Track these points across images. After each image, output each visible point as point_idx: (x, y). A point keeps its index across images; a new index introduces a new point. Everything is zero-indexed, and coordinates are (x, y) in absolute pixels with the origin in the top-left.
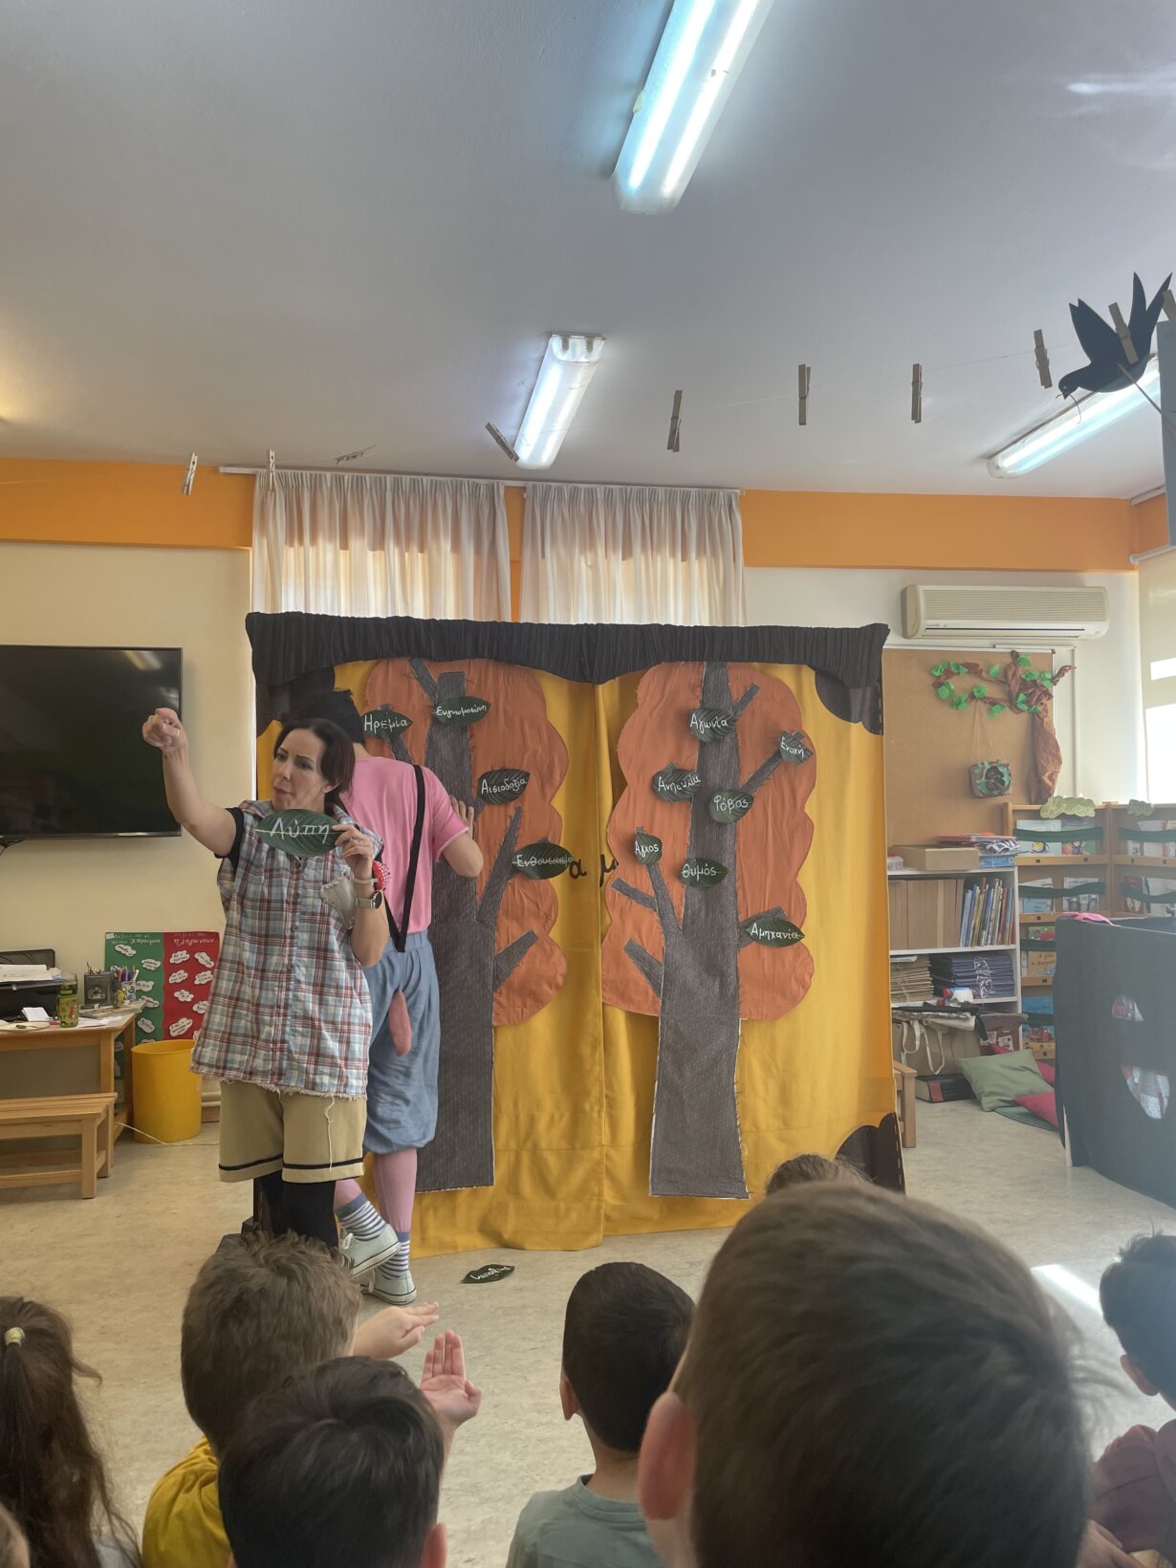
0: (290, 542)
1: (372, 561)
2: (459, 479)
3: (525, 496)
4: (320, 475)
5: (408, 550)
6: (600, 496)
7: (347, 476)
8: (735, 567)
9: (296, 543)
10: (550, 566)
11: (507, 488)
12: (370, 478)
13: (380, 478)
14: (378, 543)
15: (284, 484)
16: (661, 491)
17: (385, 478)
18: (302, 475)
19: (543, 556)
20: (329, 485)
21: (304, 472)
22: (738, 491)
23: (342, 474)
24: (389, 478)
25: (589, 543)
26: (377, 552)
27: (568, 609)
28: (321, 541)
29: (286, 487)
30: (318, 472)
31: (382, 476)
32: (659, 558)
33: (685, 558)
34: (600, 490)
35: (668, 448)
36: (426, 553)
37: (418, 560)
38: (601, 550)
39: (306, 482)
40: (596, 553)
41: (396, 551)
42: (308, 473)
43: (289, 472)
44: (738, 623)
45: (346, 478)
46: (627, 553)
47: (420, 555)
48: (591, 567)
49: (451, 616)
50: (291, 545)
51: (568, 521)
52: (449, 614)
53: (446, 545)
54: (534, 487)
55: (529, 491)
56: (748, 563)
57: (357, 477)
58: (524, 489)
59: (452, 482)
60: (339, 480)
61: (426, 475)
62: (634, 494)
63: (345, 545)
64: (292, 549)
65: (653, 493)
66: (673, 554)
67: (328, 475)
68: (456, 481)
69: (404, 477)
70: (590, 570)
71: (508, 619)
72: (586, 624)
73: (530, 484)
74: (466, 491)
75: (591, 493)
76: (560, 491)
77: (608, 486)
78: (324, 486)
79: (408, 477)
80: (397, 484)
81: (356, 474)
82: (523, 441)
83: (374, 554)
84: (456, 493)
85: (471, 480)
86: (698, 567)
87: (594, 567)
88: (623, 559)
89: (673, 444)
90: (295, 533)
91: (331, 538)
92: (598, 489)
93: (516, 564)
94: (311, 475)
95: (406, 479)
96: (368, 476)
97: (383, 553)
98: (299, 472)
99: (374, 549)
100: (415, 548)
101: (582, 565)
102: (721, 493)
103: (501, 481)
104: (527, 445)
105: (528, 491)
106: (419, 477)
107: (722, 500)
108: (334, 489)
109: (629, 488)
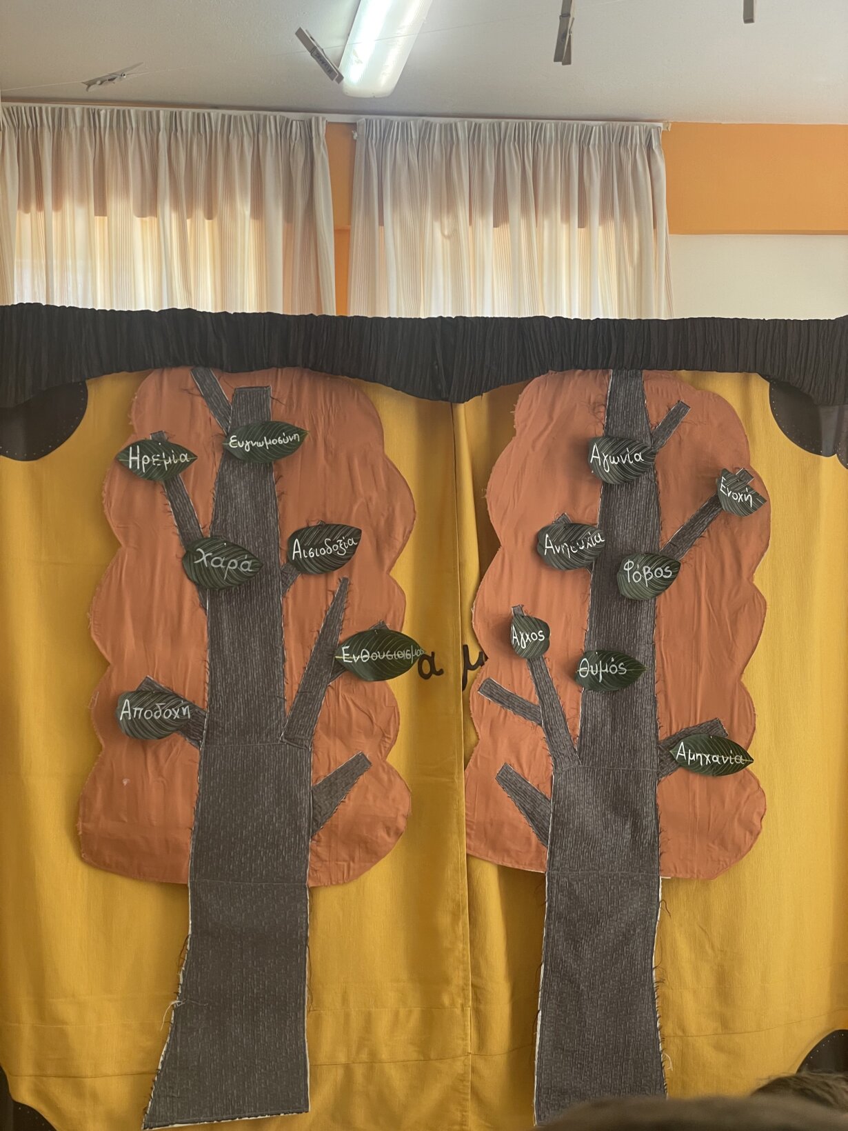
0: (25, 206)
1: (140, 231)
2: (263, 113)
3: (356, 136)
4: (67, 110)
5: (190, 215)
6: (462, 135)
7: (104, 111)
8: (656, 233)
9: (33, 207)
10: (392, 236)
11: (329, 124)
12: (136, 111)
13: (151, 113)
14: (149, 206)
15: (16, 123)
16: (549, 125)
17: (158, 113)
18: (40, 109)
19: (381, 223)
20: (78, 124)
21: (44, 106)
22: (661, 124)
23: (97, 107)
24: (164, 113)
25: (446, 204)
26: (147, 219)
27: (417, 298)
28: (68, 205)
29: (18, 127)
30: (64, 106)
31: (154, 109)
32: (546, 223)
33: (583, 222)
34: (462, 126)
35: (556, 60)
36: (216, 220)
37: (204, 230)
38: (463, 213)
39: (47, 121)
40: (456, 217)
41: (174, 215)
42: (50, 106)
43: (22, 105)
44: (659, 314)
45: (102, 113)
46: (501, 217)
47: (207, 221)
48: (449, 237)
49: (250, 307)
50: (27, 210)
51: (417, 171)
52: (250, 306)
53: (244, 208)
54: (369, 123)
55: (362, 129)
56: (675, 228)
57: (118, 111)
58: (353, 126)
59: (251, 116)
60: (93, 117)
61: (216, 107)
62: (510, 132)
63: (101, 209)
64: (28, 216)
65: (538, 130)
66: (567, 217)
67: (78, 109)
68: (259, 115)
69: (184, 111)
70: (447, 242)
71: (331, 310)
72: (441, 317)
73: (363, 118)
74: (271, 130)
75: (449, 130)
76: (405, 127)
77: (474, 120)
78: (72, 125)
79: (191, 111)
80: (174, 120)
81: (116, 108)
82: (353, 58)
83: (142, 221)
84: (258, 133)
85: (278, 114)
86: (603, 236)
87: (454, 237)
88: (496, 225)
89: (563, 54)
90: (32, 193)
91: (82, 200)
92: (459, 125)
93: (343, 233)
94: (53, 110)
95: (187, 114)
96: (133, 110)
97: (154, 219)
98: (37, 105)
99: (142, 215)
100: (200, 213)
101: (437, 234)
102: (637, 128)
103: (321, 116)
104: (359, 62)
105: (360, 129)
106: (206, 111)
107: (638, 139)
108: (86, 129)
109: (503, 122)
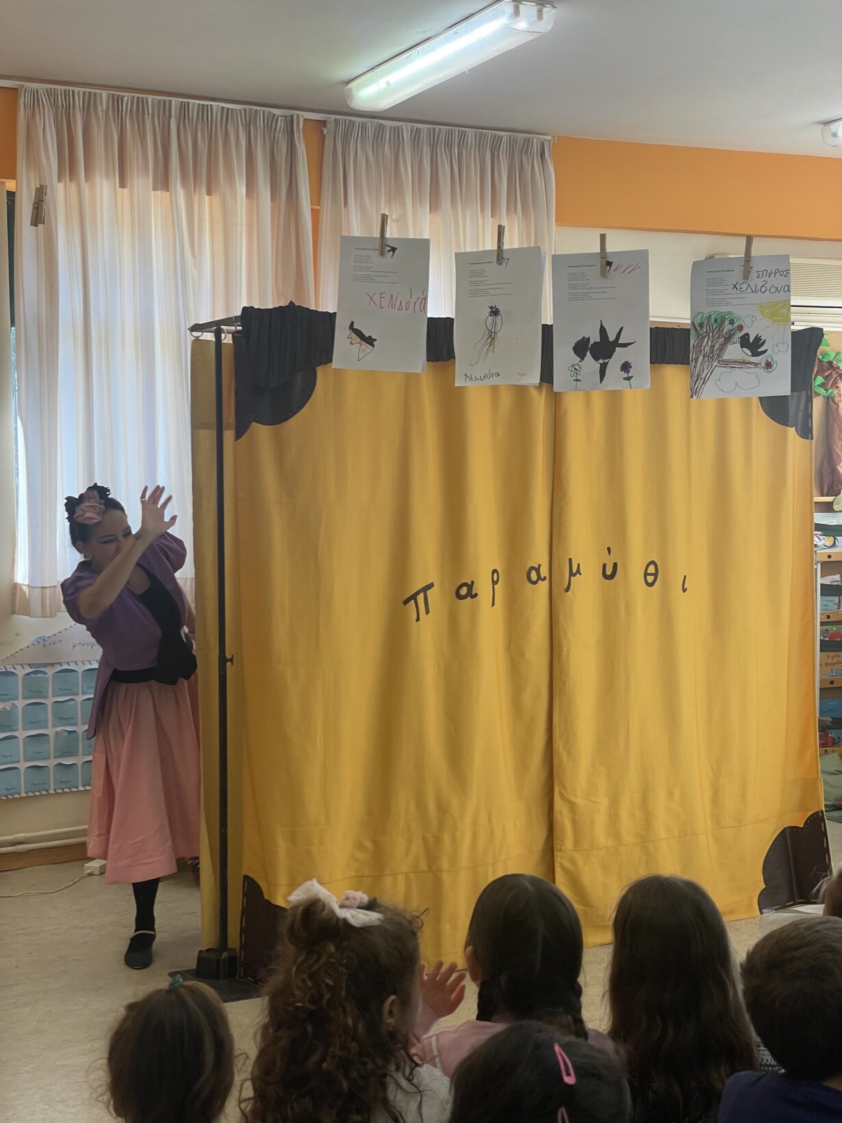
1: (157, 201)
3: (325, 132)
4: (95, 94)
5: (195, 191)
7: (127, 96)
9: (67, 178)
10: (355, 217)
11: (307, 120)
12: (153, 99)
13: (165, 101)
14: (163, 182)
16: (470, 132)
17: (171, 102)
19: (345, 205)
20: (104, 107)
21: (76, 89)
22: (551, 138)
23: (121, 94)
24: (175, 102)
25: (395, 192)
26: (159, 193)
28: (98, 177)
29: (55, 106)
30: (93, 91)
32: (468, 213)
33: (494, 213)
34: (406, 128)
37: (207, 204)
38: (408, 200)
39: (79, 102)
40: (403, 204)
41: (183, 192)
42: (81, 90)
43: (59, 87)
45: (125, 99)
46: (435, 205)
47: (206, 197)
48: (396, 220)
50: (62, 179)
51: (373, 164)
53: (242, 189)
54: (337, 122)
55: (331, 127)
56: (561, 221)
57: (139, 98)
58: (324, 123)
59: (245, 110)
61: (215, 100)
62: (443, 136)
63: (123, 183)
65: (463, 135)
67: (105, 94)
68: (250, 110)
69: (191, 101)
73: (333, 117)
74: (261, 122)
75: (397, 132)
76: (364, 126)
77: (416, 125)
78: (99, 106)
79: (197, 102)
80: (183, 109)
81: (136, 95)
83: (156, 194)
84: (249, 123)
85: (267, 110)
88: (431, 212)
90: (68, 167)
91: (108, 173)
93: (316, 214)
94: (84, 93)
96: (150, 98)
97: (167, 193)
98: (71, 88)
99: (157, 189)
100: (203, 190)
102: (535, 140)
103: (301, 113)
105: (328, 125)
106: (209, 103)
107: (536, 149)
108: (110, 112)
109: (437, 127)
